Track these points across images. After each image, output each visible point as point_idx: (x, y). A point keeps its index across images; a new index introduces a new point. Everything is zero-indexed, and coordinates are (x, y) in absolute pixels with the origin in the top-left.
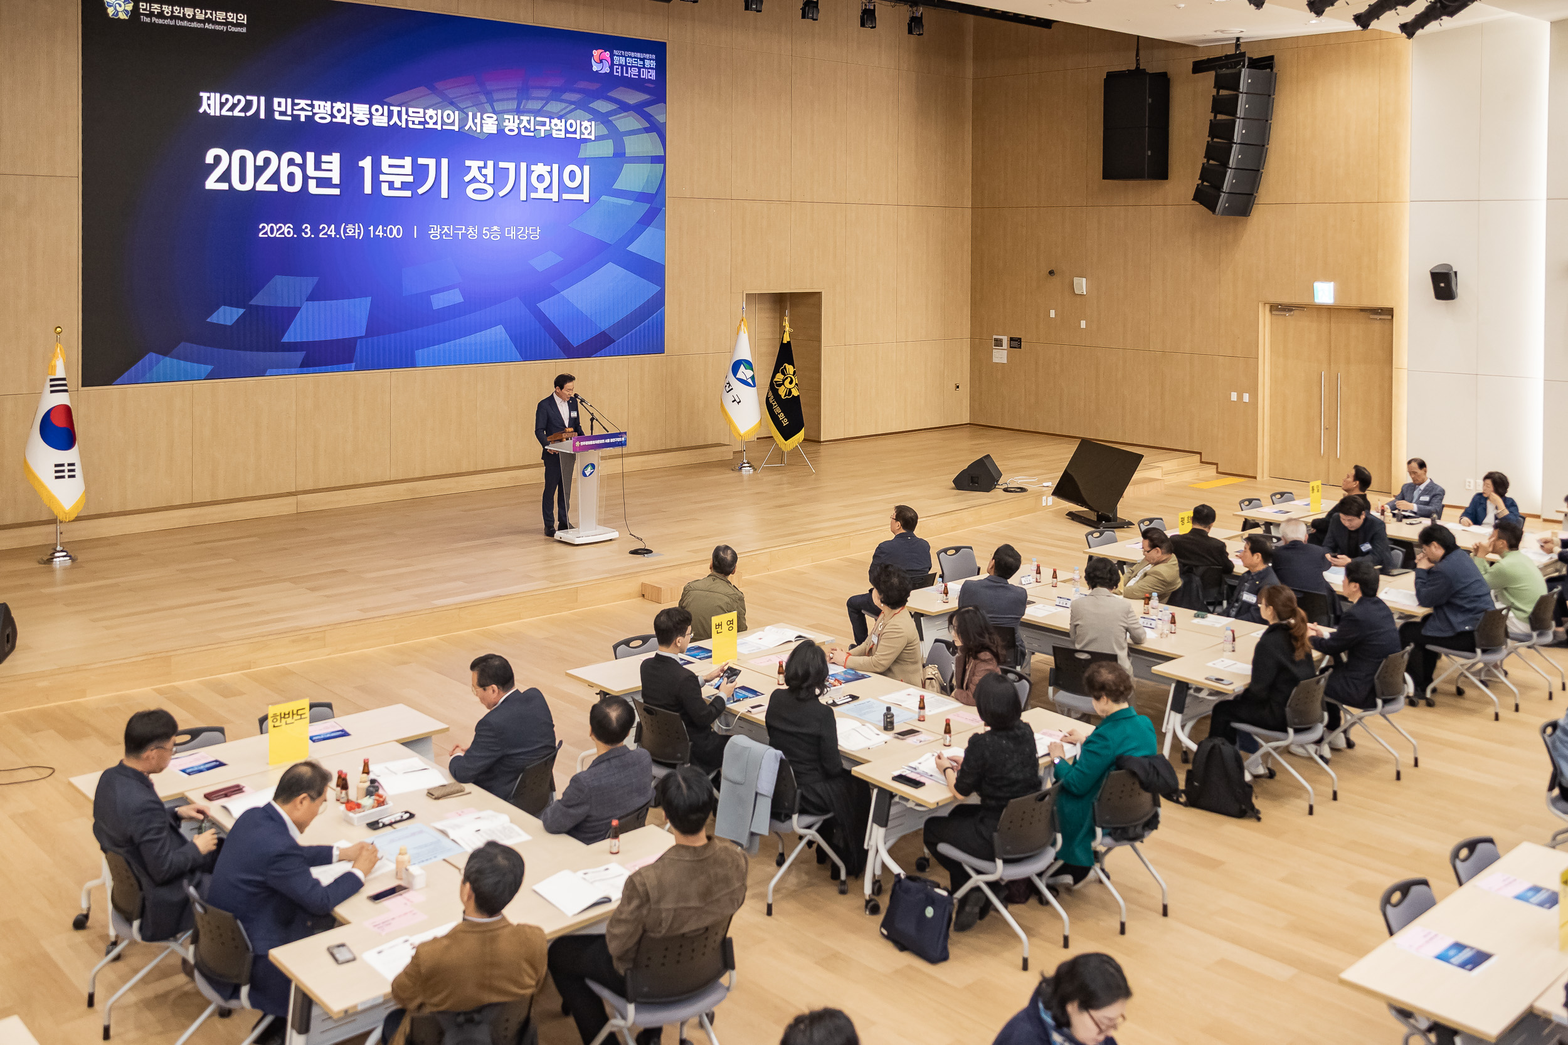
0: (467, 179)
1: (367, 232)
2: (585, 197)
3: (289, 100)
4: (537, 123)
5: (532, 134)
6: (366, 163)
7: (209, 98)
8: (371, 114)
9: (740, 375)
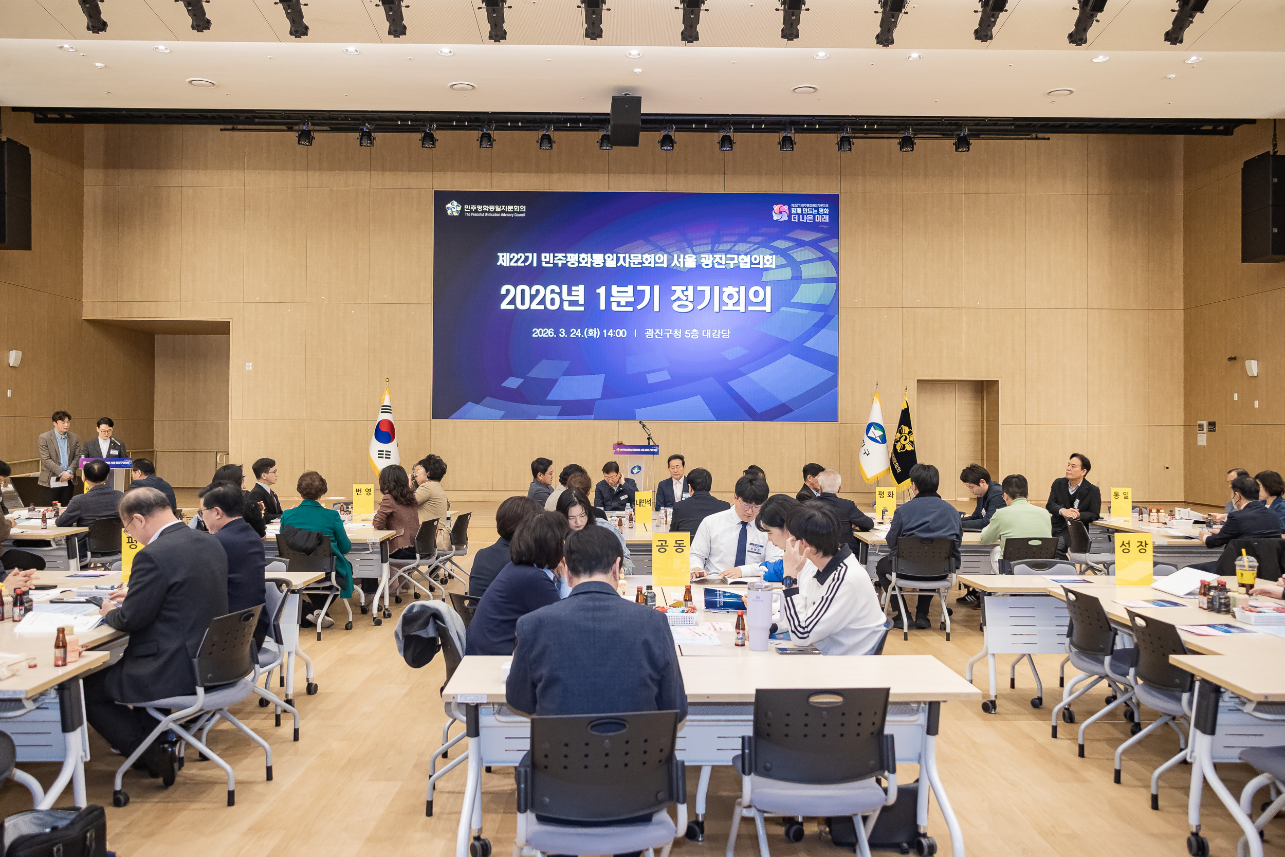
0: (673, 298)
1: (602, 333)
2: (768, 308)
3: (552, 255)
4: (727, 259)
5: (724, 267)
6: (602, 291)
7: (503, 256)
8: (605, 260)
9: (870, 434)
